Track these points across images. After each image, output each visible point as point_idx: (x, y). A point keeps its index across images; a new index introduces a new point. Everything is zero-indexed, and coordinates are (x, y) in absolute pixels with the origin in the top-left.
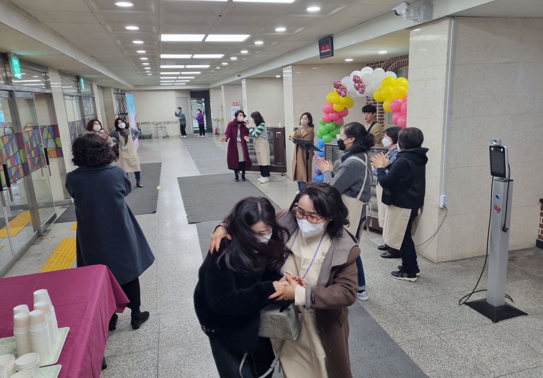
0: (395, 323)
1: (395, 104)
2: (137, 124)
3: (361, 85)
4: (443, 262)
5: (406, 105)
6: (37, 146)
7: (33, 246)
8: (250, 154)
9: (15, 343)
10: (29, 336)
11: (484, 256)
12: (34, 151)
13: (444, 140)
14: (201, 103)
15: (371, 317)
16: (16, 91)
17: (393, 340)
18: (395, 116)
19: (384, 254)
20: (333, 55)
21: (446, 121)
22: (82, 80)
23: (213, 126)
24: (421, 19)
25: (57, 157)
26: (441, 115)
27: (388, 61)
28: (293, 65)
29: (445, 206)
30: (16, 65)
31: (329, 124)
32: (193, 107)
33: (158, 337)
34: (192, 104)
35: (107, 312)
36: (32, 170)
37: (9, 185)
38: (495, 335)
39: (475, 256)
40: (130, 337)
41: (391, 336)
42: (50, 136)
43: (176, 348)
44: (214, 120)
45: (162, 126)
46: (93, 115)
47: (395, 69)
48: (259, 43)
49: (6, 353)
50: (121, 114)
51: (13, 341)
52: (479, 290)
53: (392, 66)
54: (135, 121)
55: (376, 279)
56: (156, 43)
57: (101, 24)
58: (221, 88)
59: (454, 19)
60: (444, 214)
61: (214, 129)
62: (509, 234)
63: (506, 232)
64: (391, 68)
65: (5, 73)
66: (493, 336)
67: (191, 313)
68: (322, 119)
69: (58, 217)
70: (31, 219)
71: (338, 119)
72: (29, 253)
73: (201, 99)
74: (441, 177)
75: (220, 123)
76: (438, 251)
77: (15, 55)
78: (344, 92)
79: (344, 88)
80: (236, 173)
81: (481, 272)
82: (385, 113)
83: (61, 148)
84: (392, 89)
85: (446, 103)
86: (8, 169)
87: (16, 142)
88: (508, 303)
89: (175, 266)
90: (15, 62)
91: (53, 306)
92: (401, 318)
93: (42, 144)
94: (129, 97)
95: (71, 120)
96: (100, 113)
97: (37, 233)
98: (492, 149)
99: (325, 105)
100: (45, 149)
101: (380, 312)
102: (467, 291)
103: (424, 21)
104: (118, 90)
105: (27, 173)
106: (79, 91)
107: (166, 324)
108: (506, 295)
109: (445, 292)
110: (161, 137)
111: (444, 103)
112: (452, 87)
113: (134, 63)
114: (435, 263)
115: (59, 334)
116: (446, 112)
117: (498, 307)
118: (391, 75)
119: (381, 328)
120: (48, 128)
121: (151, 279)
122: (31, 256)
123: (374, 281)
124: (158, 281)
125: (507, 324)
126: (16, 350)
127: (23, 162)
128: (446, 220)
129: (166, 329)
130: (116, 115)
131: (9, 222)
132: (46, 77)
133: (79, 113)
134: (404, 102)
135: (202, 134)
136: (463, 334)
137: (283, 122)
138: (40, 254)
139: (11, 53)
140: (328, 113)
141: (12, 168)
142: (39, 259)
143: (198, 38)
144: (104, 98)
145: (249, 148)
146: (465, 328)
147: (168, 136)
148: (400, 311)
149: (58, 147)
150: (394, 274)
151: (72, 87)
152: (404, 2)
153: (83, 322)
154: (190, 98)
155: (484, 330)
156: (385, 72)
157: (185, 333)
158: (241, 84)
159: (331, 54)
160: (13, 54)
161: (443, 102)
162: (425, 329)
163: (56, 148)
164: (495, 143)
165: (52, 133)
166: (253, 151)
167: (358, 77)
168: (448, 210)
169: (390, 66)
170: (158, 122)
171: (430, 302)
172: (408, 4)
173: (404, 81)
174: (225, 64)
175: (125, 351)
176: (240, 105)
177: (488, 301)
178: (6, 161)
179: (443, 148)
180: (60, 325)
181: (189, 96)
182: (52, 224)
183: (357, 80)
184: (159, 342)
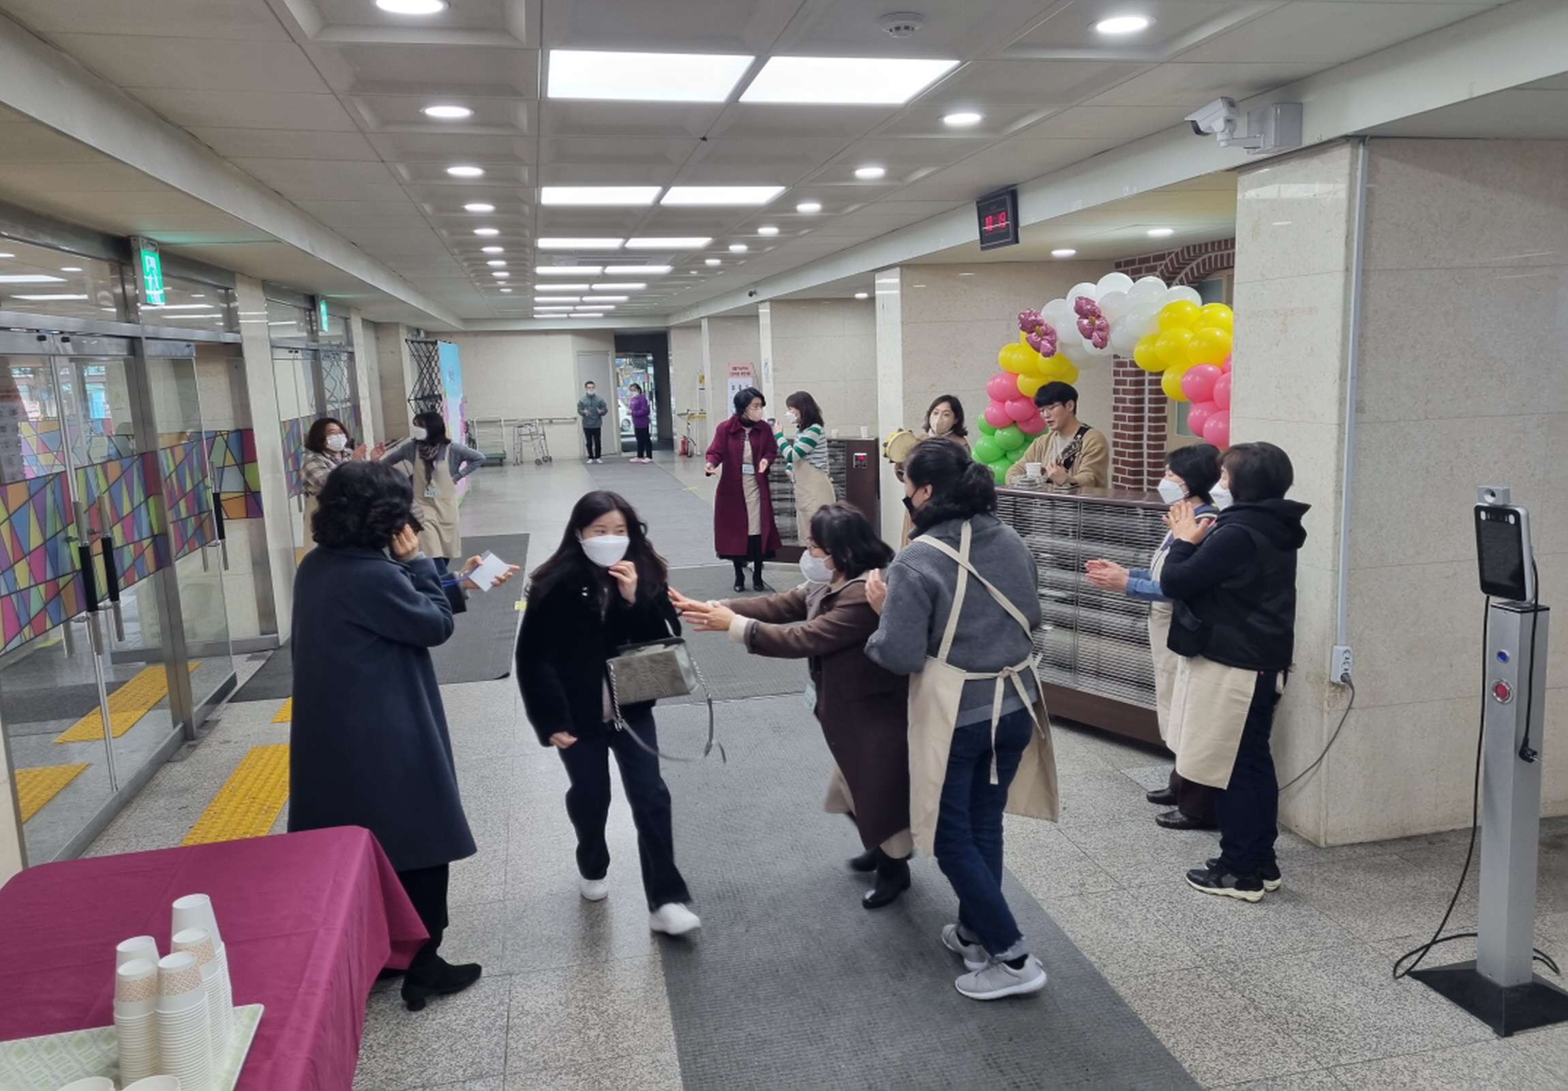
0: (1197, 1027)
1: (1198, 379)
2: (466, 424)
3: (1097, 322)
4: (1344, 846)
5: (1228, 381)
6: (195, 487)
7: (168, 766)
8: (778, 514)
9: (115, 1043)
10: (156, 1027)
11: (1468, 829)
12: (186, 502)
13: (1341, 486)
14: (644, 367)
15: (1127, 1006)
16: (147, 338)
17: (1192, 1079)
18: (1195, 412)
19: (1166, 815)
20: (1017, 241)
21: (1347, 432)
22: (323, 308)
23: (674, 430)
24: (1269, 145)
25: (247, 517)
26: (1331, 415)
27: (1177, 255)
28: (905, 266)
29: (1347, 679)
30: (151, 269)
31: (1005, 433)
32: (620, 377)
33: (504, 1042)
34: (618, 370)
35: (364, 962)
36: (177, 553)
37: (114, 595)
38: (1504, 1076)
39: (1442, 829)
40: (427, 1039)
41: (1186, 1065)
42: (230, 460)
43: (556, 1076)
44: (680, 415)
45: (533, 430)
46: (348, 400)
47: (1197, 278)
48: (809, 208)
49: (89, 1074)
50: (423, 398)
51: (110, 1038)
52: (1454, 934)
53: (1187, 269)
54: (460, 418)
55: (1141, 890)
56: (526, 209)
57: (383, 161)
58: (700, 326)
59: (1364, 145)
60: (1344, 703)
61: (678, 439)
62: (1540, 765)
63: (1531, 761)
64: (1186, 275)
65: (120, 286)
66: (1497, 1078)
67: (601, 975)
68: (986, 417)
69: (240, 684)
70: (166, 690)
71: (1031, 418)
72: (157, 785)
73: (645, 356)
74: (1333, 592)
75: (694, 423)
76: (1327, 813)
77: (152, 243)
78: (1049, 342)
79: (1050, 333)
80: (739, 567)
81: (1459, 880)
82: (1168, 401)
83: (259, 492)
84: (1187, 336)
85: (1345, 380)
86: (114, 552)
87: (139, 476)
88: (1544, 976)
89: (557, 833)
90: (150, 262)
91: (223, 944)
92: (1216, 1011)
93: (208, 481)
94: (447, 353)
95: (289, 414)
96: (368, 395)
97: (180, 729)
98: (1483, 515)
99: (994, 379)
100: (216, 496)
101: (1152, 992)
102: (1418, 935)
103: (1276, 149)
104: (418, 331)
105: (163, 560)
106: (313, 334)
107: (529, 1004)
108: (1536, 950)
109: (1350, 937)
110: (529, 462)
111: (1340, 378)
112: (1362, 336)
113: (465, 260)
114: (1321, 848)
115: (235, 1024)
116: (1345, 406)
117: (1515, 989)
118: (1186, 295)
119: (1156, 1041)
120: (225, 437)
121: (490, 870)
122: (163, 795)
123: (1136, 894)
124: (509, 875)
125: (1540, 1041)
126: (116, 1065)
127: (156, 532)
128: (1352, 719)
129: (528, 1020)
130: (409, 400)
131: (108, 695)
132: (229, 298)
133: (312, 393)
134: (1224, 372)
135: (645, 455)
136: (1405, 1067)
137: (874, 422)
138: (186, 790)
139: (140, 239)
140: (1004, 401)
141: (125, 548)
142: (184, 802)
143: (641, 196)
144: (378, 353)
145: (775, 496)
146: (1412, 1050)
147: (550, 459)
148: (1213, 990)
149: (250, 491)
150: (1195, 877)
151: (294, 322)
152: (1220, 100)
153: (301, 990)
154: (614, 354)
155: (1470, 1058)
156: (1169, 285)
157: (580, 1033)
158: (757, 317)
159: (1012, 235)
160: (145, 241)
161: (1337, 376)
162: (1289, 1050)
163: (245, 492)
164: (1490, 500)
165: (236, 452)
166: (788, 505)
167: (1089, 301)
168: (1356, 691)
169: (1184, 268)
170: (524, 420)
171: (1305, 966)
172: (1231, 104)
173: (1223, 315)
174: (712, 262)
175: (410, 1079)
176: (752, 372)
177: (1481, 969)
178: (111, 528)
179: (1338, 509)
180: (240, 998)
181: (611, 348)
182: (224, 704)
183: (1086, 310)
184: (506, 1057)
